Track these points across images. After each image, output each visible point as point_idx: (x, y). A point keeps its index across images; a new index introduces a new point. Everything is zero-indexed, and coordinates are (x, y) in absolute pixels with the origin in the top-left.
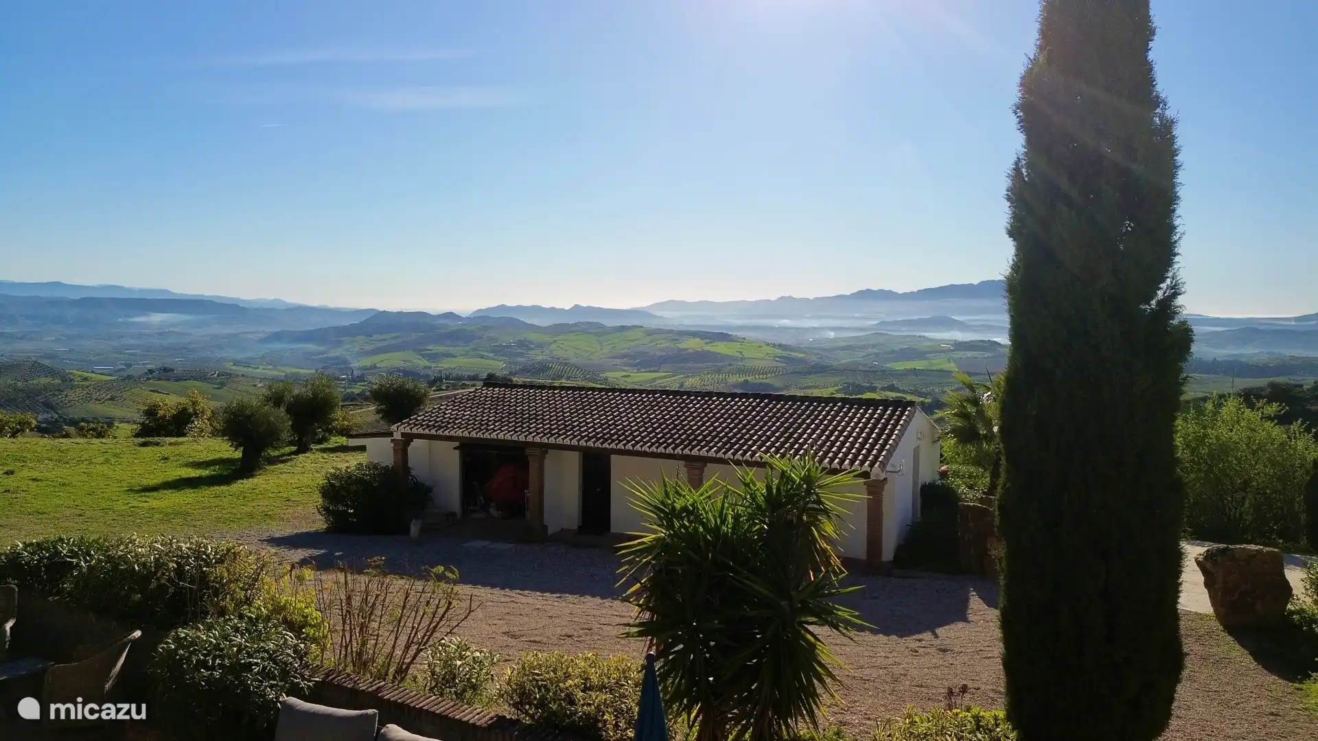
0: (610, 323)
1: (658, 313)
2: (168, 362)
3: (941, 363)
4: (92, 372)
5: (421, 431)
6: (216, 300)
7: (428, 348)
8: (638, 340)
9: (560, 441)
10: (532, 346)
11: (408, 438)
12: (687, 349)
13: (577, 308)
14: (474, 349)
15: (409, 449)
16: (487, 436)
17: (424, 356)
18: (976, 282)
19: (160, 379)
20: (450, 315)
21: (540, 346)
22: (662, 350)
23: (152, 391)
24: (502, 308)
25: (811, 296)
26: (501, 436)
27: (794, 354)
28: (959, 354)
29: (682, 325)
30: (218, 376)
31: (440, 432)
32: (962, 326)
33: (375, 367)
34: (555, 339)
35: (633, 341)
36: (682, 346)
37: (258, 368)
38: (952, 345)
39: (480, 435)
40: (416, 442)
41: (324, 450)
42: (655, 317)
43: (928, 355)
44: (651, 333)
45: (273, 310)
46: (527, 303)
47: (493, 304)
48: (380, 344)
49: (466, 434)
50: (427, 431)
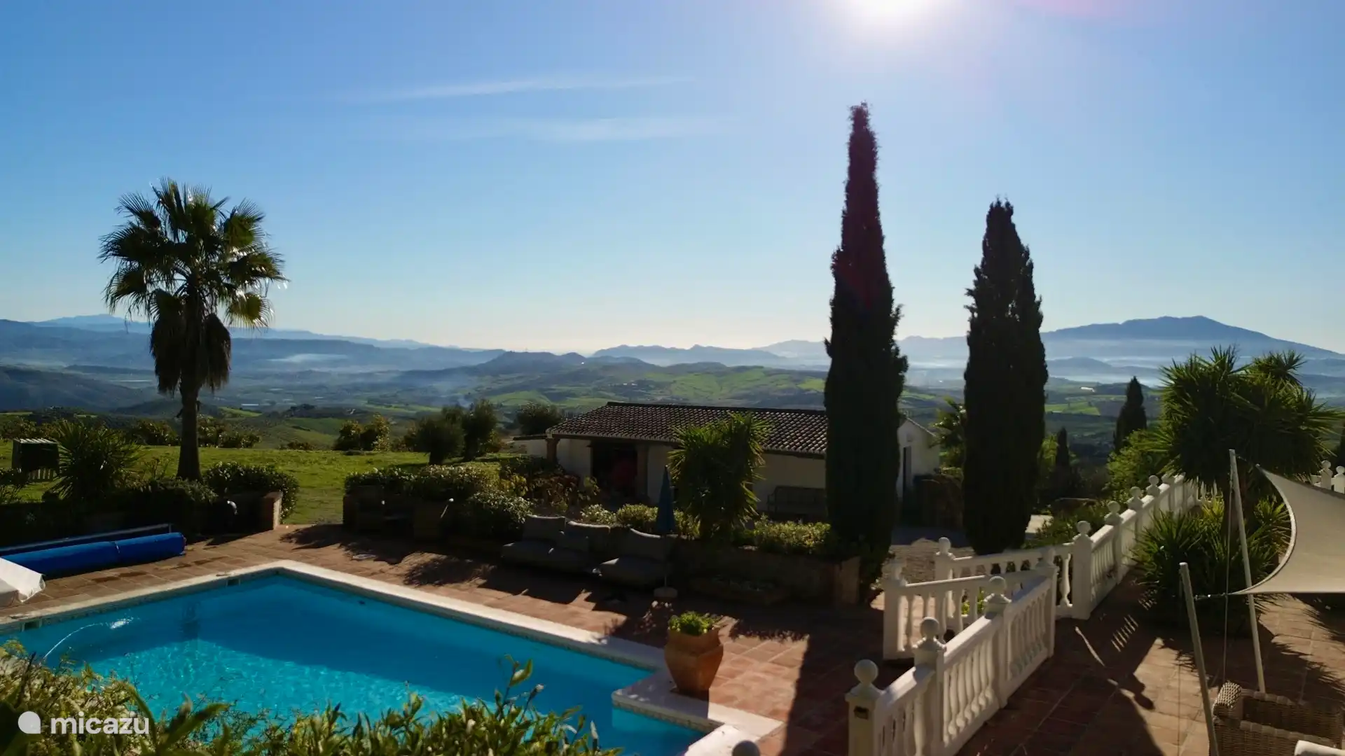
0: (730, 364)
1: (780, 354)
2: (310, 400)
3: (1082, 407)
4: (241, 409)
5: (566, 433)
6: (350, 341)
7: (553, 387)
8: (758, 380)
9: (658, 438)
10: (652, 386)
11: (557, 438)
12: (808, 390)
13: (697, 348)
14: (595, 390)
15: (558, 445)
16: (610, 435)
17: (546, 395)
18: (1121, 321)
19: (302, 416)
20: (573, 356)
21: (659, 386)
22: (783, 391)
23: (294, 427)
24: (624, 348)
25: (941, 336)
26: (619, 435)
27: (922, 396)
28: (1103, 398)
29: (804, 365)
30: (355, 413)
31: (578, 434)
32: (1106, 368)
33: (501, 406)
34: (675, 379)
35: (751, 381)
36: (804, 386)
37: (390, 406)
38: (1094, 388)
39: (605, 435)
40: (563, 442)
41: (484, 461)
42: (775, 357)
43: (1067, 399)
44: (770, 373)
45: (405, 350)
46: (647, 343)
47: (616, 344)
48: (507, 384)
49: (596, 435)
50: (570, 433)
